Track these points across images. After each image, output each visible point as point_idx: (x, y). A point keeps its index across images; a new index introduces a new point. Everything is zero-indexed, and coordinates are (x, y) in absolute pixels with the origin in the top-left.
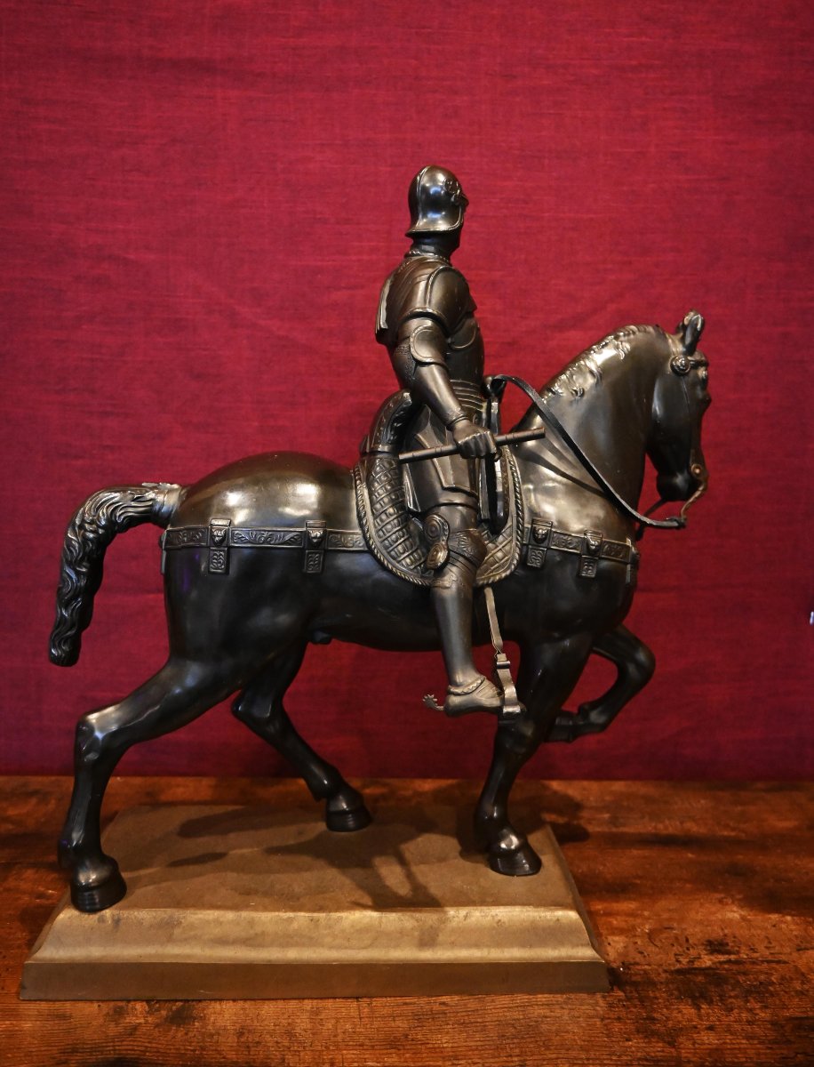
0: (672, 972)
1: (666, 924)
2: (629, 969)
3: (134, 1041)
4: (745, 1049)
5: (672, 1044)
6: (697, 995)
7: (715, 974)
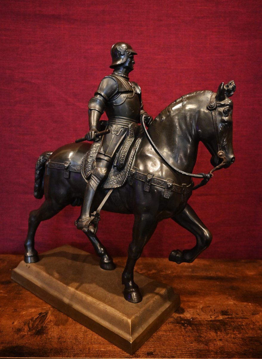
0: (208, 321)
1: (207, 305)
2: (194, 319)
3: (23, 340)
4: (231, 347)
5: (206, 345)
6: (217, 329)
7: (223, 322)
